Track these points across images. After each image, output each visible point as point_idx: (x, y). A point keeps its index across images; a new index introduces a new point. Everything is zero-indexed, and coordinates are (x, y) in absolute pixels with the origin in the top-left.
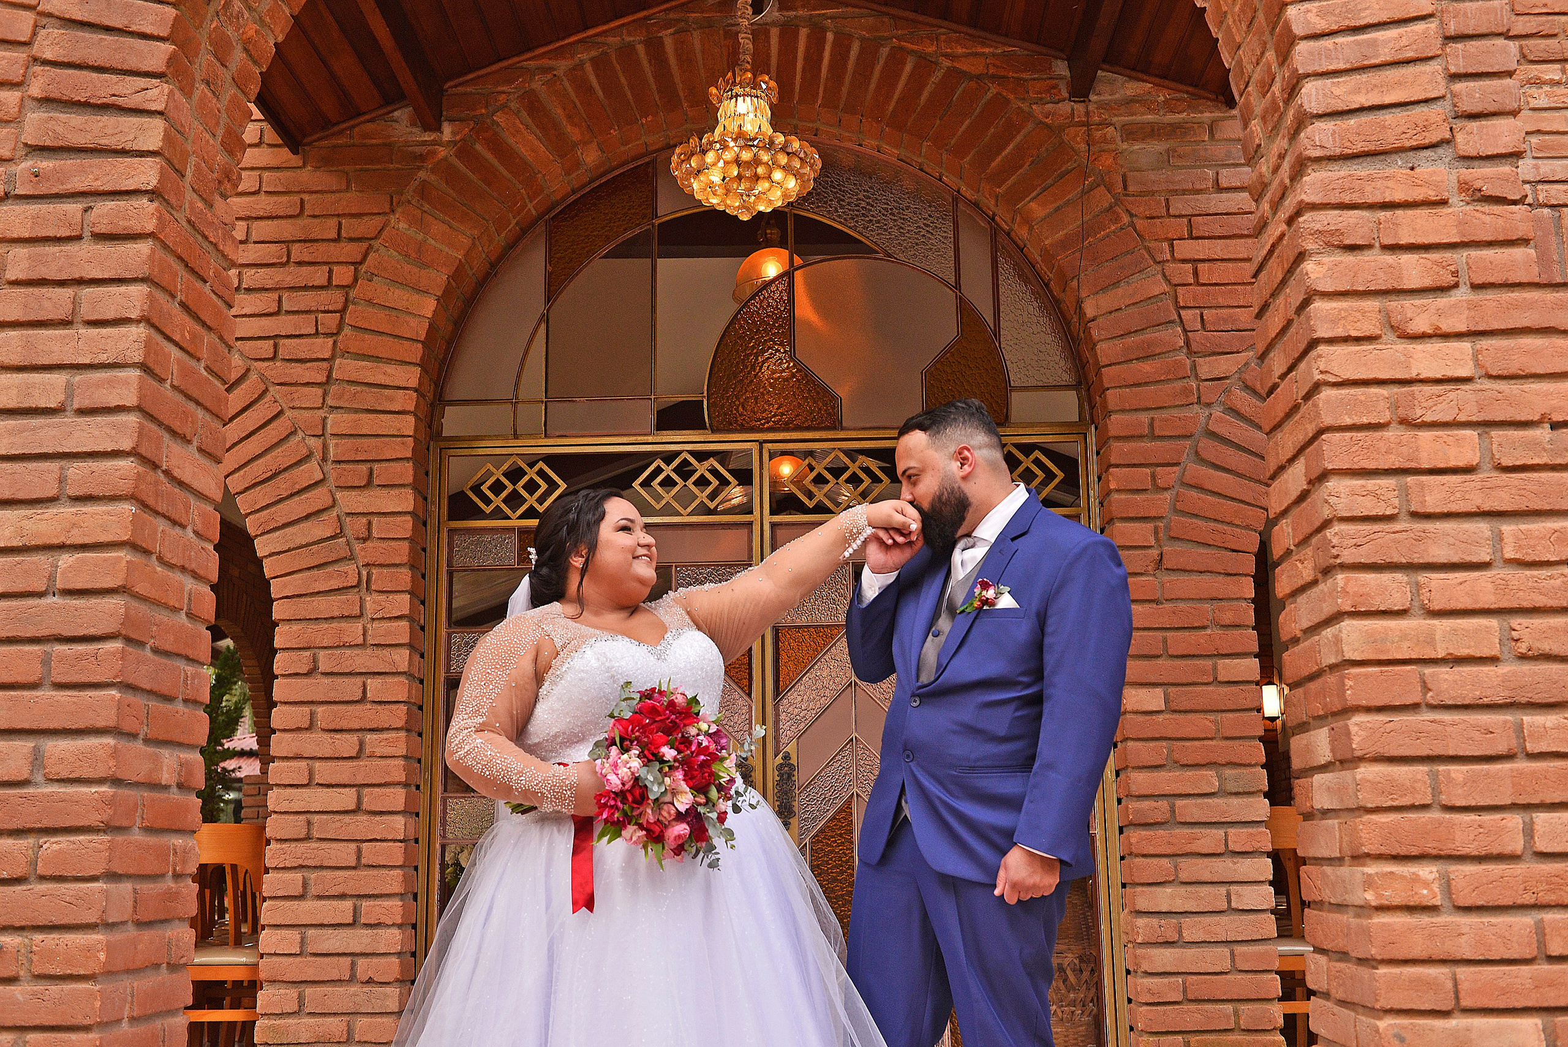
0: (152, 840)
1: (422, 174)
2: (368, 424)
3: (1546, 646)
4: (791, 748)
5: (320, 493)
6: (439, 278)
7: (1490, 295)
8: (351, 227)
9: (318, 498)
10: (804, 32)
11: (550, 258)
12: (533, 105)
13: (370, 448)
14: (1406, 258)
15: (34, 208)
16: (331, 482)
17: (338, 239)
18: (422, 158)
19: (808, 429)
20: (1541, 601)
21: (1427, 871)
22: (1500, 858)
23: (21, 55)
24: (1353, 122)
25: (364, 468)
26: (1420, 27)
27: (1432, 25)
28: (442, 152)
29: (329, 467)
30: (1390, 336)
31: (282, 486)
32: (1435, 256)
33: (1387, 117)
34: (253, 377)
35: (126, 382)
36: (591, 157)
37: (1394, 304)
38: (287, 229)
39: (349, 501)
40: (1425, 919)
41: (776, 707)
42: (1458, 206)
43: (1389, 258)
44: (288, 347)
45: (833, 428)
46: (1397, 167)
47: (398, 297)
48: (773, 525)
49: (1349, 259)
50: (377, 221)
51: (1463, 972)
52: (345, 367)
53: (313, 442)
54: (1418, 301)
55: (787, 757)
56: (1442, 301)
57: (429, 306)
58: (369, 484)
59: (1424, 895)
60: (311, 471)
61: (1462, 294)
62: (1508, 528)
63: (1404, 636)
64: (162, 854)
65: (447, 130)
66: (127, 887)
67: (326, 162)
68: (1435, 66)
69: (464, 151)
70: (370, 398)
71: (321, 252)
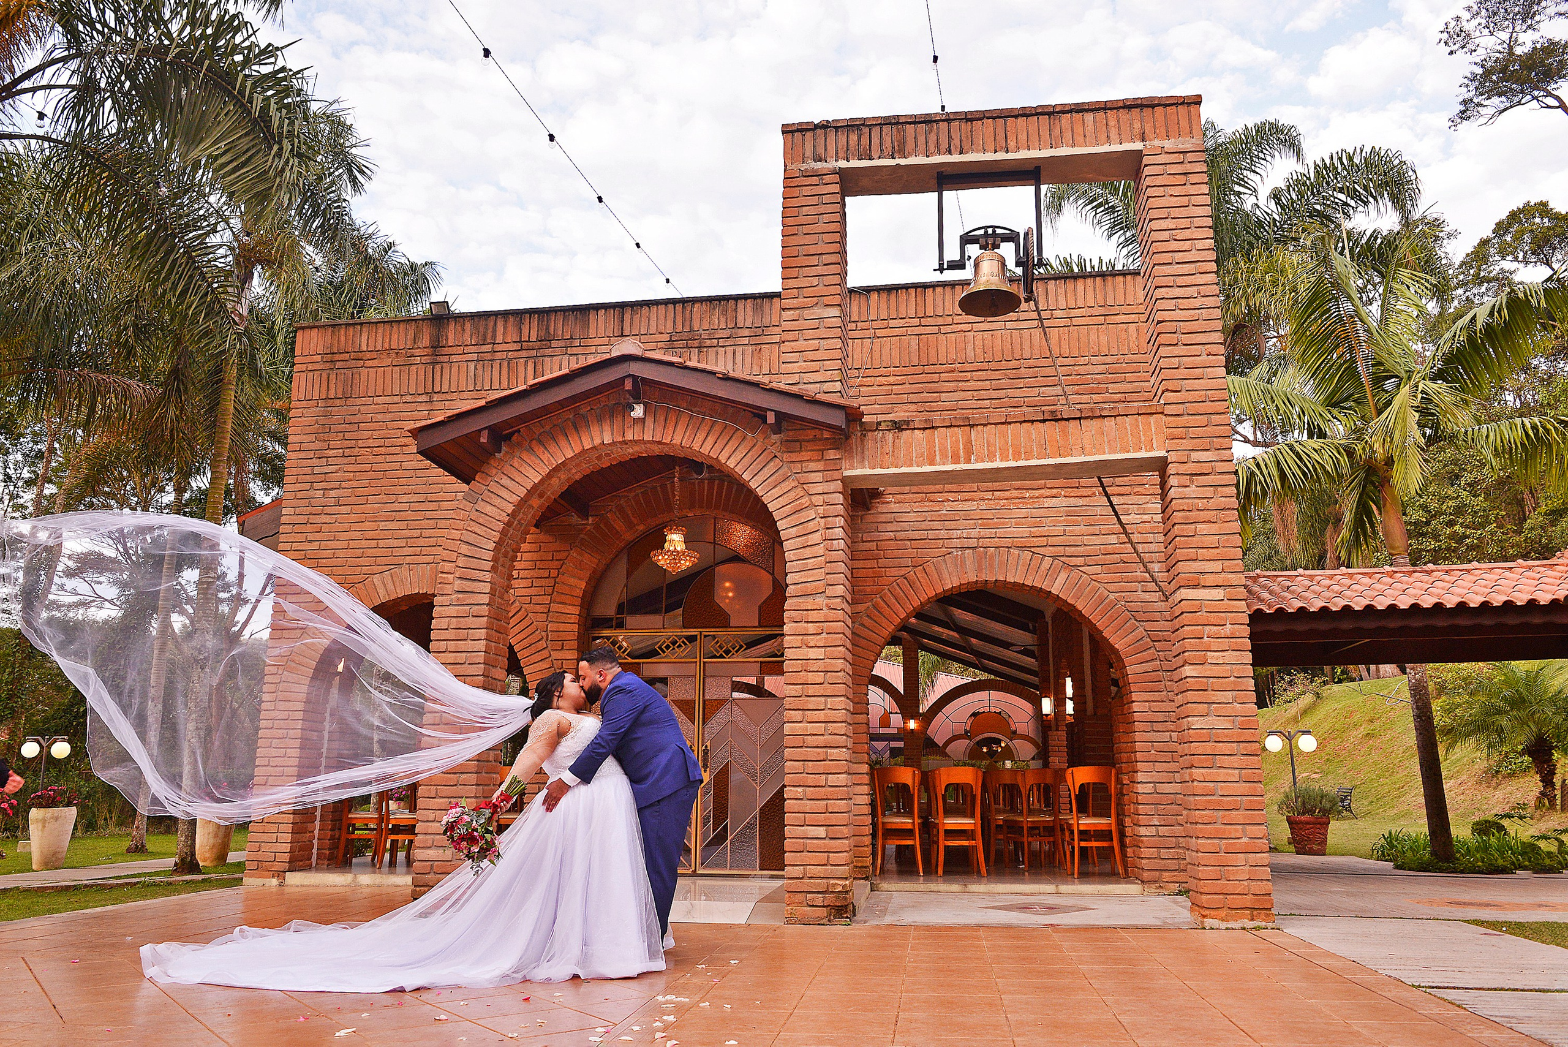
0: (487, 775)
1: (582, 536)
2: (562, 627)
3: (836, 732)
4: (708, 744)
5: (546, 651)
6: (587, 574)
7: (831, 635)
8: (557, 556)
9: (545, 654)
10: (716, 482)
11: (628, 563)
12: (620, 509)
13: (563, 636)
14: (810, 625)
15: (457, 608)
16: (549, 648)
17: (552, 560)
18: (582, 530)
19: (718, 627)
20: (836, 720)
21: (800, 789)
22: (819, 786)
23: (453, 565)
24: (799, 586)
25: (560, 643)
26: (820, 558)
27: (823, 558)
28: (589, 528)
29: (548, 643)
30: (804, 647)
31: (533, 649)
32: (817, 624)
33: (808, 584)
34: (523, 609)
35: (481, 656)
36: (641, 528)
37: (805, 638)
38: (535, 556)
39: (556, 655)
40: (799, 801)
41: (703, 729)
42: (825, 610)
43: (806, 625)
44: (535, 599)
45: (726, 627)
46: (810, 599)
47: (573, 581)
48: (704, 663)
49: (796, 624)
50: (566, 553)
51: (807, 815)
52: (555, 607)
53: (543, 633)
54: (812, 637)
55: (706, 747)
56: (819, 637)
57: (583, 585)
58: (562, 648)
59: (798, 796)
60: (543, 644)
61: (824, 635)
62: (829, 700)
63: (800, 728)
64: (491, 778)
65: (590, 519)
66: (481, 787)
67: (547, 532)
68: (823, 570)
69: (596, 527)
70: (563, 618)
71: (547, 565)
